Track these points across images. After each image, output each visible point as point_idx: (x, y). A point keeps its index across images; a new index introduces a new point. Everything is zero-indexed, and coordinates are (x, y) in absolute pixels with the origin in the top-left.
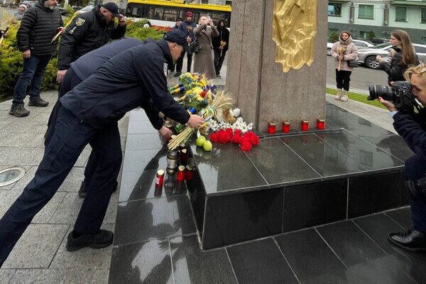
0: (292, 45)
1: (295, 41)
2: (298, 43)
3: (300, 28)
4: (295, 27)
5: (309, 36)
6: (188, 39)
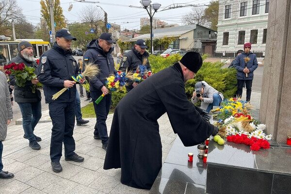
6: (246, 70)
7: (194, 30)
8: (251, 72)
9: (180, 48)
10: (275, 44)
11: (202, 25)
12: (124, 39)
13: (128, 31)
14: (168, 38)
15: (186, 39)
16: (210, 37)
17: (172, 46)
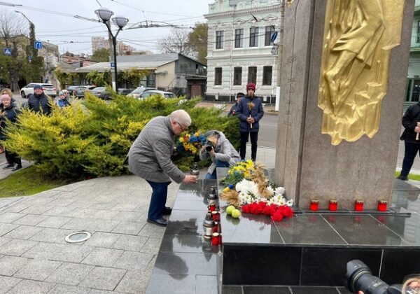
0: (349, 112)
1: (353, 108)
2: (358, 110)
3: (363, 90)
4: (356, 89)
5: (375, 100)
6: (250, 119)
7: (176, 61)
8: (256, 122)
9: (157, 87)
10: (293, 86)
11: (185, 55)
12: (67, 68)
13: (72, 55)
14: (138, 71)
15: (164, 74)
16: (197, 73)
17: (144, 83)
